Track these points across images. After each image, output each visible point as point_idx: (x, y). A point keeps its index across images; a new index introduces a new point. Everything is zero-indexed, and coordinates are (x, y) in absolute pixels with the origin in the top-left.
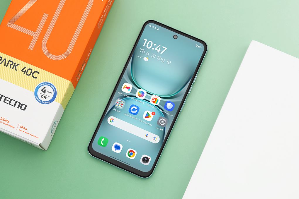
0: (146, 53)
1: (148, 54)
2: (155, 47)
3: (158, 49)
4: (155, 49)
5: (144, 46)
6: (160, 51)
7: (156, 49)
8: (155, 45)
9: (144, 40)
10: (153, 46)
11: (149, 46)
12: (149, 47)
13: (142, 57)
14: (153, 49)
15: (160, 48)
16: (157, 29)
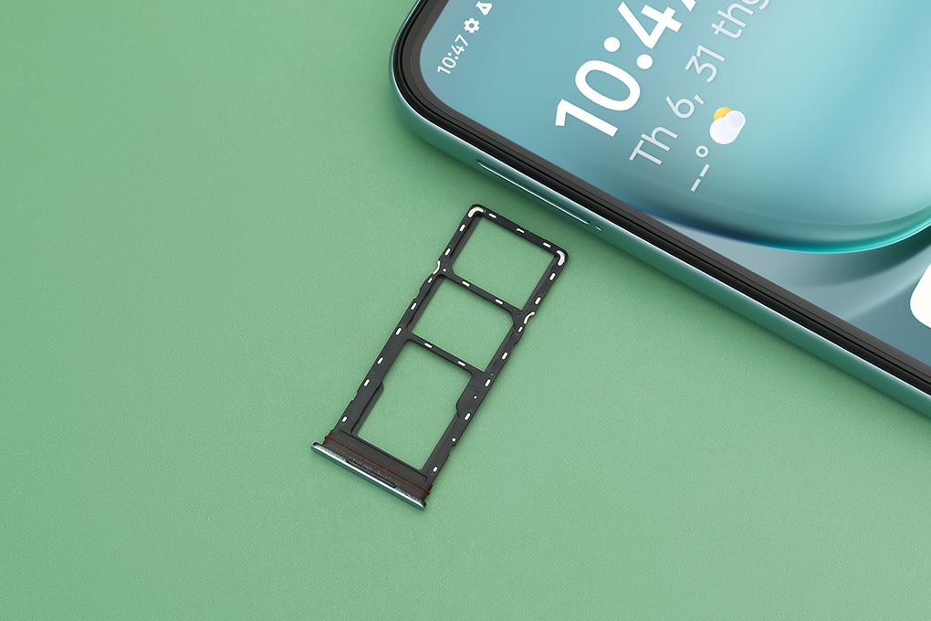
0: (671, 122)
1: (683, 108)
2: (631, 47)
3: (649, 25)
4: (646, 50)
5: (610, 130)
6: (670, 12)
7: (650, 41)
8: (612, 44)
9: (560, 121)
10: (625, 58)
11: (620, 92)
12: (622, 93)
13: (701, 151)
14: (645, 62)
15: (648, 11)
16: (477, 15)
